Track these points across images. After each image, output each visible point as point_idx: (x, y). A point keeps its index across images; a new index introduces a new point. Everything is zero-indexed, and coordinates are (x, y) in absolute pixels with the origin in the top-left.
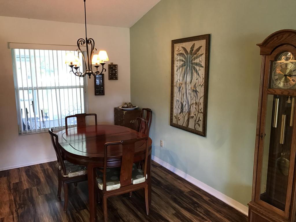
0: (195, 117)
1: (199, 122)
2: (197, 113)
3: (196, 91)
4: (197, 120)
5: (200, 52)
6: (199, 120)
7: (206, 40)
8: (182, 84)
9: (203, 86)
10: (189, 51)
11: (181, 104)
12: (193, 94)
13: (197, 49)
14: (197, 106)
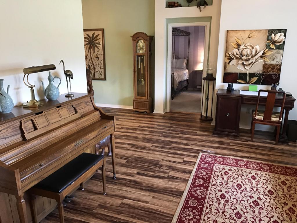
0: (98, 72)
1: (102, 74)
2: (99, 69)
3: (98, 58)
4: (100, 73)
5: (98, 37)
6: (101, 72)
7: (102, 31)
8: (88, 54)
9: (102, 55)
10: (91, 36)
11: (88, 66)
12: (96, 59)
13: (96, 36)
14: (99, 66)
